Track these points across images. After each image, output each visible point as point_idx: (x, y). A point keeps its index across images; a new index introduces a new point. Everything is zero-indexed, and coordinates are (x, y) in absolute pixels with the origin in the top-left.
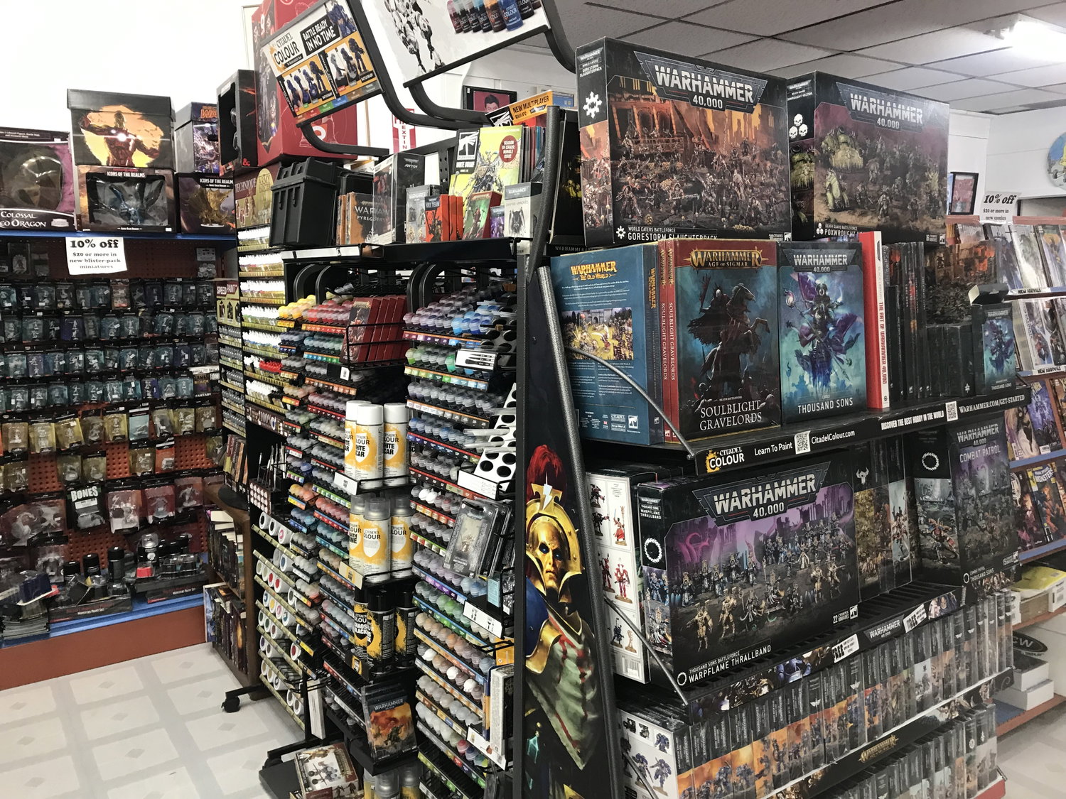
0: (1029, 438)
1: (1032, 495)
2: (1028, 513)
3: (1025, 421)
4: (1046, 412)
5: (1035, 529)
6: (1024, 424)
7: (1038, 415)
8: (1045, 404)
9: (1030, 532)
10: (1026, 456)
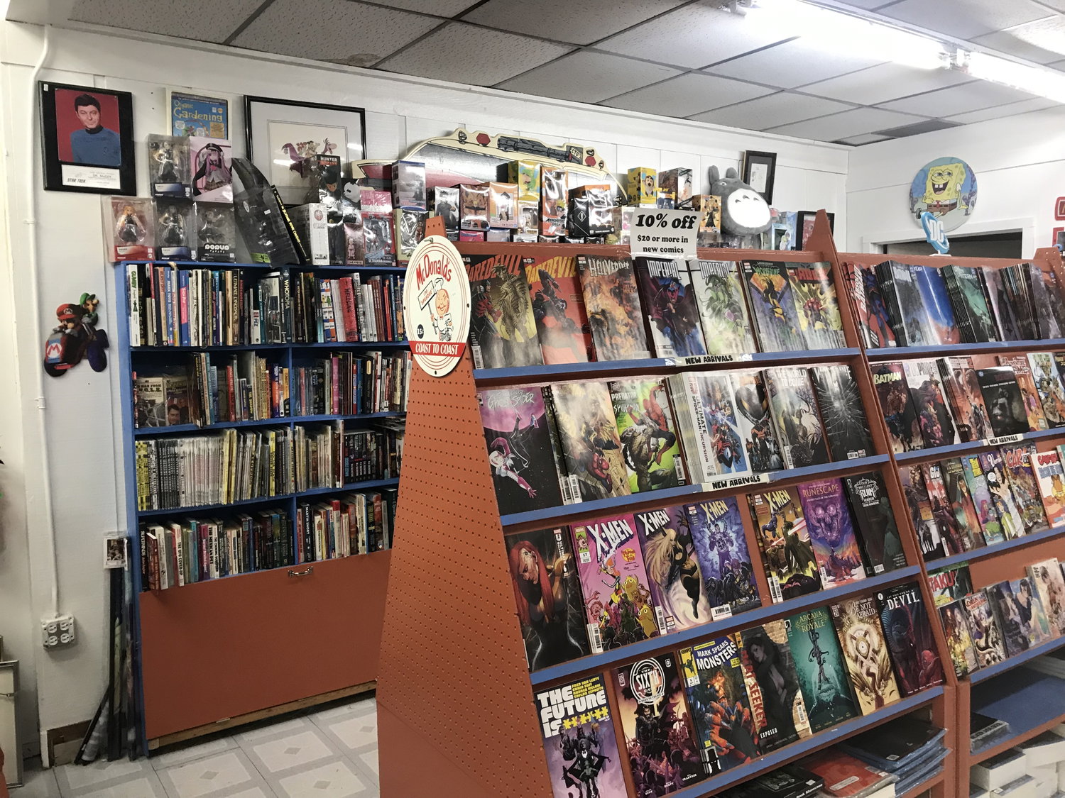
0: (694, 595)
1: (688, 693)
2: (676, 726)
3: (688, 567)
4: (733, 550)
5: (687, 753)
6: (683, 572)
7: (714, 556)
8: (733, 536)
9: (676, 759)
10: (683, 626)
